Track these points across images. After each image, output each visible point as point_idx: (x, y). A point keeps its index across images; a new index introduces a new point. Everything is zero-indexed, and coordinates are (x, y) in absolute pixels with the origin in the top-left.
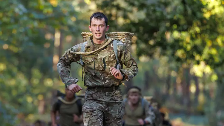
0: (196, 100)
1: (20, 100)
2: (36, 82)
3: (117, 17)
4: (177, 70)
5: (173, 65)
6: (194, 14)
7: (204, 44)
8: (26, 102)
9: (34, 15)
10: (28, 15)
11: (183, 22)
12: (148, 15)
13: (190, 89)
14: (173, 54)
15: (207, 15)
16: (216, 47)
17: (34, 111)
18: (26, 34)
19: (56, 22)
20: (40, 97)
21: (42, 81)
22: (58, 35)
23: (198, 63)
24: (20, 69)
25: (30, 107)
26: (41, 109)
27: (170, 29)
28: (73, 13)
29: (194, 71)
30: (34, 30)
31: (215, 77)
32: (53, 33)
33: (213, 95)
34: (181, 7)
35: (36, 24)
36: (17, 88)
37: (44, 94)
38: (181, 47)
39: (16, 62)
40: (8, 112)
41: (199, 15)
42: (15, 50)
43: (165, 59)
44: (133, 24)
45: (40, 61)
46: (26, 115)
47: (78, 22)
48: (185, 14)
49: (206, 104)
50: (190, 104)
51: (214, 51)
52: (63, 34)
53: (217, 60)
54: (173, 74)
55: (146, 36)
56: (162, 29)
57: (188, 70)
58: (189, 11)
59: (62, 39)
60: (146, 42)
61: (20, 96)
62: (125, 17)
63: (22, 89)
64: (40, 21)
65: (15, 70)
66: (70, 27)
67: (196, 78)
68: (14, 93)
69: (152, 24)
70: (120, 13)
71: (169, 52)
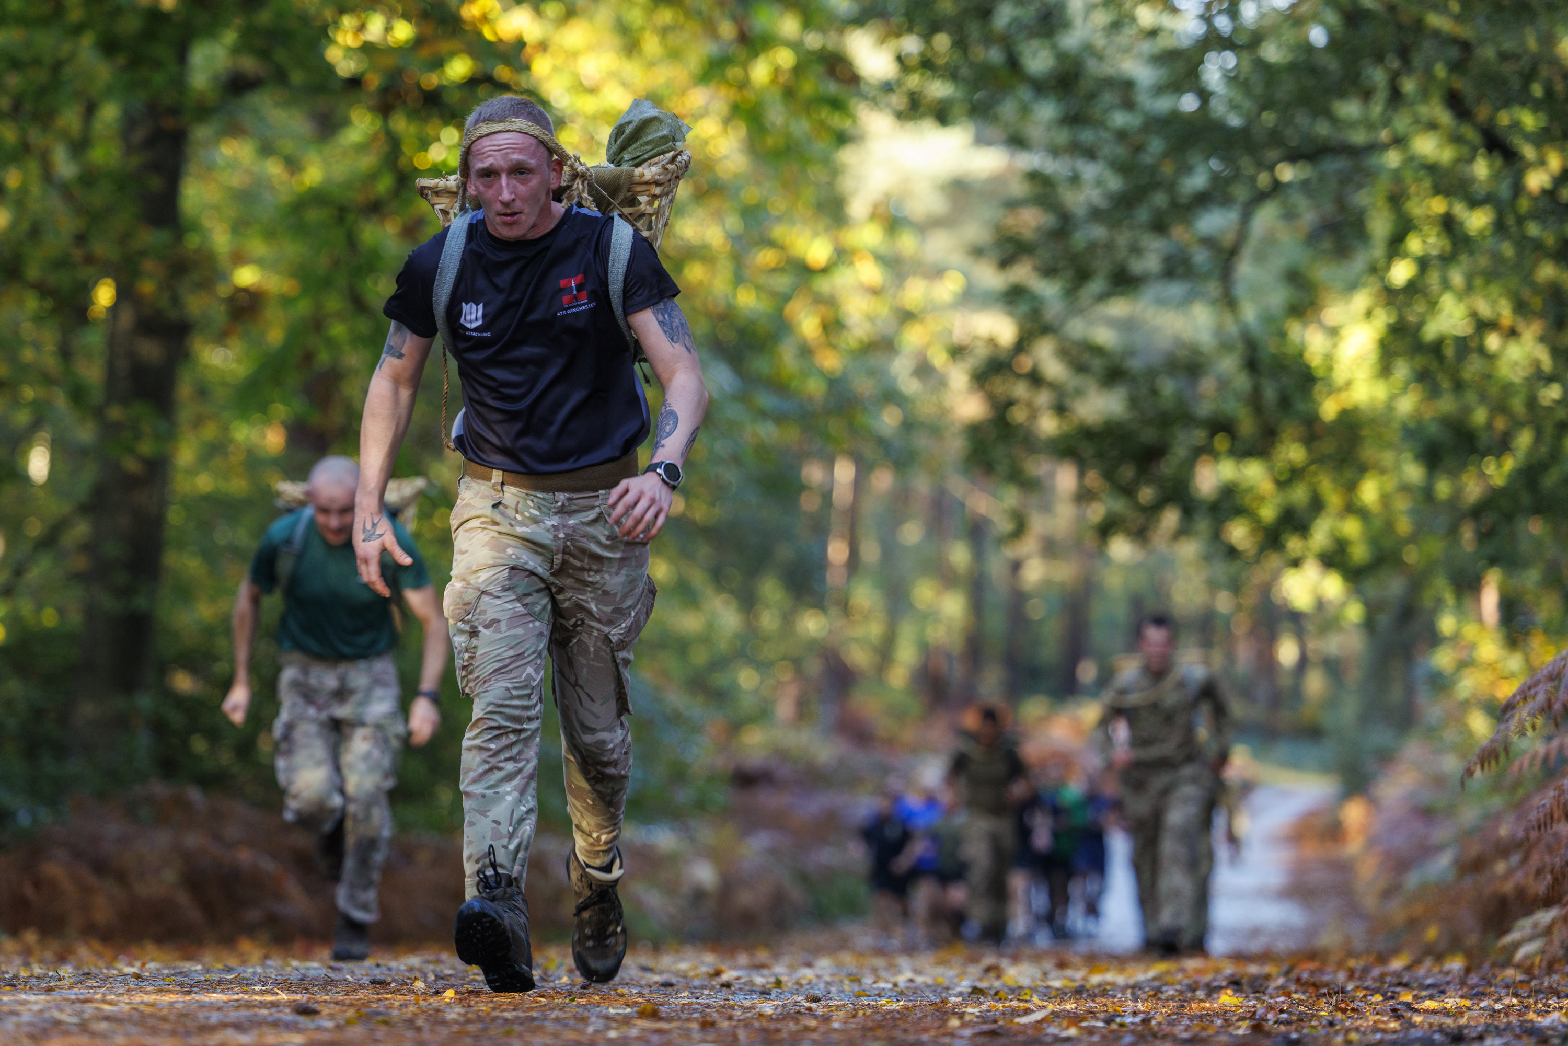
0: (1296, 693)
1: (720, 680)
2: (768, 621)
3: (1034, 415)
4: (1235, 587)
5: (1221, 570)
6: (1285, 402)
7: (1317, 505)
8: (735, 686)
9: (765, 400)
10: (742, 397)
11: (1247, 426)
12: (1133, 402)
13: (1277, 653)
14: (1217, 535)
15: (1329, 409)
16: (1361, 513)
17: (763, 714)
18: (736, 459)
19: (835, 426)
20: (786, 675)
21: (788, 619)
22: (844, 472)
23: (1296, 563)
24: (717, 576)
25: (747, 703)
26: (785, 708)
27: (1205, 451)
28: (891, 396)
29: (1285, 595)
30: (762, 450)
31: (1354, 612)
32: (829, 463)
33: (1354, 676)
34: (1242, 382)
35: (767, 432)
36: (706, 639)
37: (797, 663)
38: (1240, 511)
39: (704, 551)
40: (675, 719)
41: (1301, 406)
42: (701, 513)
43: (1189, 549)
44: (1087, 433)
45: (784, 552)
46: (735, 727)
47: (909, 425)
48: (1255, 400)
49: (1331, 702)
50: (1277, 700)
51: (1351, 528)
52: (863, 468)
53: (1359, 553)
54: (1224, 603)
55: (1128, 472)
56: (1180, 452)
57: (1267, 590)
58: (1270, 393)
59: (858, 485)
60: (1128, 491)
61: (720, 663)
62: (1060, 409)
63: (723, 646)
64: (779, 418)
65: (698, 578)
66: (882, 443)
67: (1295, 618)
68: (699, 657)
69: (1148, 436)
70: (1043, 398)
71: (1203, 525)
